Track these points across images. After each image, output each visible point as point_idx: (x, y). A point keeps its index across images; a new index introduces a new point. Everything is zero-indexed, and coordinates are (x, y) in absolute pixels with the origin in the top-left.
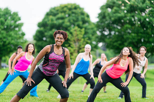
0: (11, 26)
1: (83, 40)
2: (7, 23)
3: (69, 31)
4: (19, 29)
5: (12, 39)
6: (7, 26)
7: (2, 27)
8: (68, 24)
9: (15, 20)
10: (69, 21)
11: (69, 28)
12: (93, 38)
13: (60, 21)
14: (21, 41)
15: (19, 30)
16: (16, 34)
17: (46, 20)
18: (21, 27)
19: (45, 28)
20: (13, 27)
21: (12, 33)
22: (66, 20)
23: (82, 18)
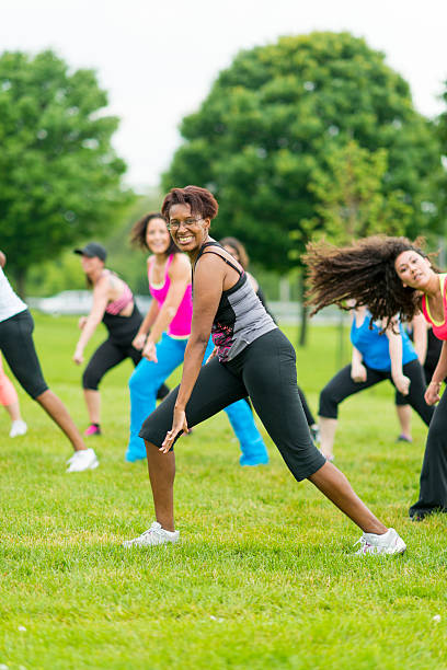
0: (66, 131)
1: (379, 199)
2: (52, 117)
3: (315, 153)
4: (101, 143)
5: (71, 190)
6: (50, 130)
7: (29, 136)
8: (315, 123)
9: (85, 102)
10: (319, 110)
11: (317, 144)
12: (425, 185)
13: (281, 111)
14: (109, 195)
15: (103, 149)
16: (87, 166)
17: (219, 106)
18: (109, 136)
19: (211, 142)
20: (75, 134)
21: (70, 162)
22: (306, 107)
23: (376, 97)
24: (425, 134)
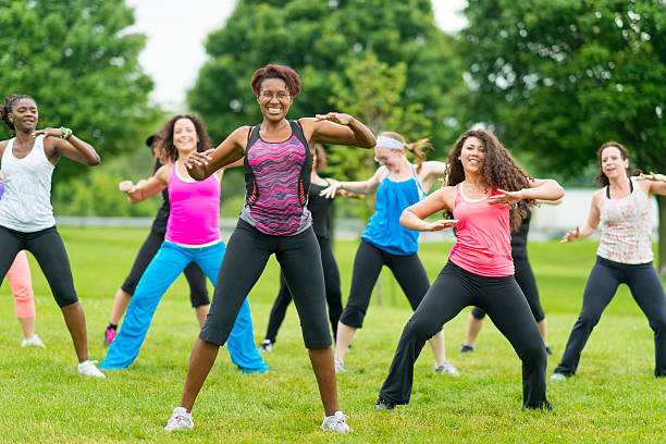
0: (92, 49)
1: (398, 112)
2: (77, 35)
3: (341, 69)
4: (126, 59)
5: (98, 107)
6: (77, 48)
7: (56, 55)
8: (339, 39)
9: (111, 21)
10: (343, 27)
11: (341, 60)
12: (447, 100)
13: (305, 28)
14: (136, 112)
15: (129, 68)
16: (115, 84)
17: (244, 23)
18: (135, 53)
19: (237, 59)
20: (101, 52)
21: (97, 80)
22: (330, 23)
23: (398, 13)
24: (447, 51)
